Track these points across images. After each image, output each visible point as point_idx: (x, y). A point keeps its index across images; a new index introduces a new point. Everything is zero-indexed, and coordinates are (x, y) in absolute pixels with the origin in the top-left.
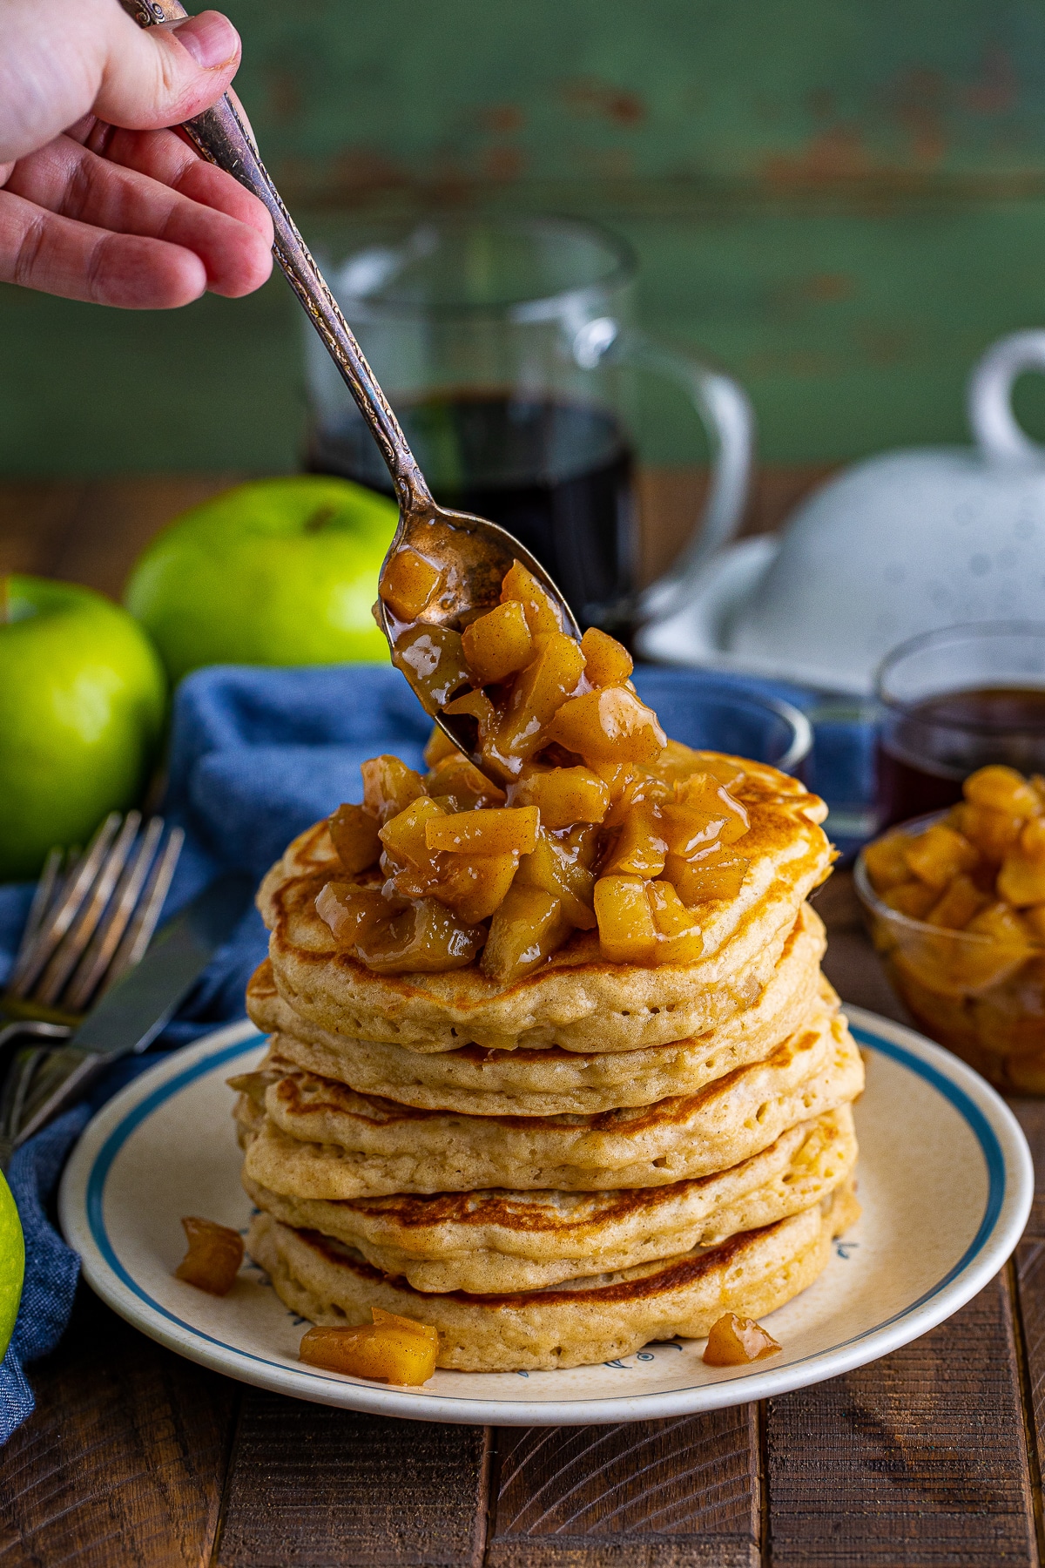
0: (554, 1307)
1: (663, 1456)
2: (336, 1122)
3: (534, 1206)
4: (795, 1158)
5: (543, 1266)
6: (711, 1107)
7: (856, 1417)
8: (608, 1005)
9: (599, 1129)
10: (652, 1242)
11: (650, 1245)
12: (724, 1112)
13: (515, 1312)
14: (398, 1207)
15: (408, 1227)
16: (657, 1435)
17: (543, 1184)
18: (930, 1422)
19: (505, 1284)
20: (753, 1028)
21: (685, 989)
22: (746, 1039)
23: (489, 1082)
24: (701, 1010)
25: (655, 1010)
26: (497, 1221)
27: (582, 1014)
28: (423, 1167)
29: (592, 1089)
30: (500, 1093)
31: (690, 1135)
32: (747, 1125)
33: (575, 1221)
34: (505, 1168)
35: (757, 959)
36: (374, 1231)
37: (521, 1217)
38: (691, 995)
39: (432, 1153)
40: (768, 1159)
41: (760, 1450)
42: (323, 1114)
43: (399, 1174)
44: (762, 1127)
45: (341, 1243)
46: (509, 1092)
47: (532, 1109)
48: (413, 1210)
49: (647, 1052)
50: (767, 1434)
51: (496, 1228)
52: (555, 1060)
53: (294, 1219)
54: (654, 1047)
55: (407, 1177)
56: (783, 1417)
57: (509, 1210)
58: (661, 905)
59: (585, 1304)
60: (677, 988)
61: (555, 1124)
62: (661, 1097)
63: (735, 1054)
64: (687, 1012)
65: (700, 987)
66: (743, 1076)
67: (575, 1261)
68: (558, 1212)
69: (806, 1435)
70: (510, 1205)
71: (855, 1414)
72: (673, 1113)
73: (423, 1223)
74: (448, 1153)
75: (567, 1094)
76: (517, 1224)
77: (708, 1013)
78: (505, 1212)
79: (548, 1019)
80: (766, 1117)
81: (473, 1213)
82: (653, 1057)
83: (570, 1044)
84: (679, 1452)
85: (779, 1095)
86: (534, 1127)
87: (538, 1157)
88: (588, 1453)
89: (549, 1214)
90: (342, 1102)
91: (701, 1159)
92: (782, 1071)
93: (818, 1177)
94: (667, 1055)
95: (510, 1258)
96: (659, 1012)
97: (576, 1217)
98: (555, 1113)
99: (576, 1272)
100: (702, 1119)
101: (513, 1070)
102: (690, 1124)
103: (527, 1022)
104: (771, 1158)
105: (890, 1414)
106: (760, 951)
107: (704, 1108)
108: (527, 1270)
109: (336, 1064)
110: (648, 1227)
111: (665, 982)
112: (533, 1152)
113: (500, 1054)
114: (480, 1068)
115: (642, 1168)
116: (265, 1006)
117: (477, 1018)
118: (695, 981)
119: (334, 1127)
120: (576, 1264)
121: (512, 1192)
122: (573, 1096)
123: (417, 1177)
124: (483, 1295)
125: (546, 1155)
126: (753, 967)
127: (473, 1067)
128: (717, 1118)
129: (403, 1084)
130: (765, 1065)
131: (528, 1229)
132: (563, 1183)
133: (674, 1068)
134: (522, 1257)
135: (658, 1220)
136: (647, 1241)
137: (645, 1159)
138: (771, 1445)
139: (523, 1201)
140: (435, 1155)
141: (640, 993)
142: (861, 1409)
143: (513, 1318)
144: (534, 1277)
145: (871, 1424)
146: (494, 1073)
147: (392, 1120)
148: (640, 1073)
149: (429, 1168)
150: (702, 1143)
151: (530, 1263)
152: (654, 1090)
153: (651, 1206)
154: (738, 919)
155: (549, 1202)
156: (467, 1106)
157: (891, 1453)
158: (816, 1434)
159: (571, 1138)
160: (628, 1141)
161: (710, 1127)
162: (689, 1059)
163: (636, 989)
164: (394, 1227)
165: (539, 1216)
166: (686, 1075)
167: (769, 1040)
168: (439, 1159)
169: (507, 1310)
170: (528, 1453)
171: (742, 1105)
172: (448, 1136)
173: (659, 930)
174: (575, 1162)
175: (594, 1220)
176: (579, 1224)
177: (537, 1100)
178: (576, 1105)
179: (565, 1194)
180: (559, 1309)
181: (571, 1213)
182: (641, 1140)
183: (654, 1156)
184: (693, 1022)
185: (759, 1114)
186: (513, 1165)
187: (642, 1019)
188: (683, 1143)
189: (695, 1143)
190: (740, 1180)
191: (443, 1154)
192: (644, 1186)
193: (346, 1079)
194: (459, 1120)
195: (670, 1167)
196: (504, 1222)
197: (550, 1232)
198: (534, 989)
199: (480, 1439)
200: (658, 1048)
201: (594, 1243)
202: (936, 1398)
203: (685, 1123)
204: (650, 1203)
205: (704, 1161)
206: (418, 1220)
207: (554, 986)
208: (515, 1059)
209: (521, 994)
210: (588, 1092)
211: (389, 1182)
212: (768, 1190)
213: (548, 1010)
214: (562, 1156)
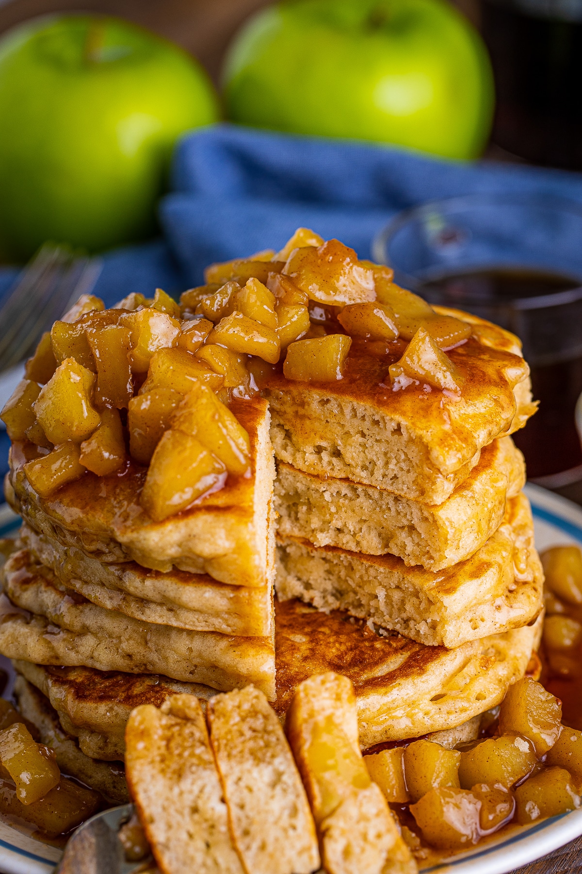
14: (78, 680)
15: (79, 700)
17: (197, 678)
23: (150, 593)
27: (220, 551)
28: (102, 646)
29: (236, 615)
30: (161, 604)
34: (166, 658)
39: (110, 636)
43: (82, 649)
46: (168, 605)
48: (88, 684)
52: (206, 586)
55: (88, 653)
74: (122, 638)
75: (216, 615)
79: (192, 551)
83: (216, 575)
87: (193, 655)
98: (206, 629)
101: (170, 587)
103: (174, 551)
112: (190, 650)
114: (142, 581)
122: (222, 618)
123: (96, 654)
125: (200, 655)
127: (138, 578)
140: (113, 638)
146: (153, 587)
149: (106, 648)
164: (70, 697)
168: (115, 642)
172: (124, 624)
177: (192, 617)
178: (224, 626)
186: (172, 658)
191: (119, 638)
198: (182, 524)
207: (200, 523)
208: (173, 579)
209: (169, 526)
210: (236, 617)
211: (73, 655)
212: (413, 709)
213: (190, 544)
214: (212, 657)
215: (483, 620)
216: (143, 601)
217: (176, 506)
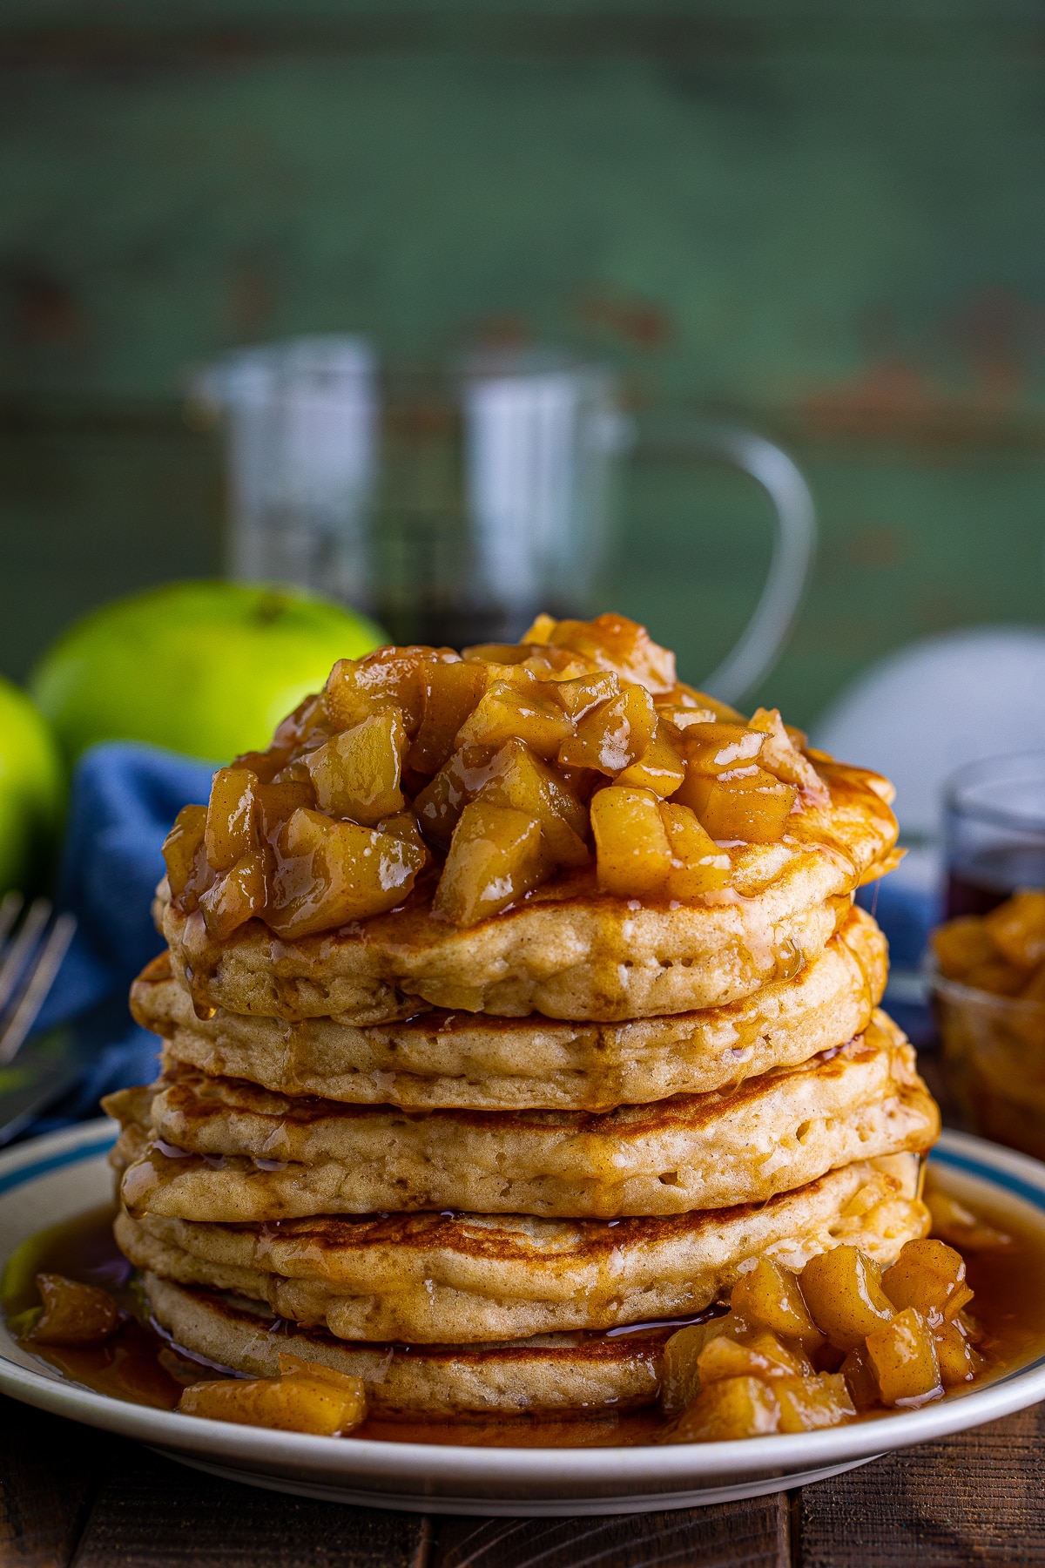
0: (521, 1364)
1: (661, 1555)
2: (242, 1127)
3: (499, 1231)
4: (847, 1207)
5: (509, 1309)
6: (738, 1114)
7: (921, 1528)
8: (602, 953)
9: (589, 1131)
10: (654, 1291)
11: (651, 1295)
12: (755, 1121)
13: (470, 1369)
14: (320, 1228)
15: (331, 1249)
16: (654, 1536)
17: (512, 1203)
18: (1021, 1536)
19: (458, 1329)
20: (794, 1012)
21: (708, 938)
22: (784, 1026)
23: (444, 1060)
24: (728, 967)
25: (666, 964)
26: (449, 1245)
27: (570, 958)
28: (355, 1176)
29: (581, 1073)
30: (459, 1076)
31: (710, 1145)
32: (784, 1143)
33: (553, 1253)
34: (463, 1177)
35: (802, 918)
36: (286, 1258)
37: (482, 1242)
38: (714, 945)
39: (367, 1159)
40: (811, 1200)
41: (792, 1559)
42: (225, 1119)
43: (321, 1186)
44: (804, 1148)
45: (243, 1297)
46: (471, 1073)
47: (500, 1099)
48: (339, 1231)
49: (654, 1024)
50: (802, 1541)
51: (448, 1253)
52: (533, 1030)
54: (664, 1017)
55: (332, 1190)
56: (822, 1524)
57: (465, 1234)
58: (679, 827)
59: (563, 1362)
60: (697, 934)
61: (532, 1124)
62: (671, 1091)
63: (770, 1046)
64: (708, 968)
65: (727, 938)
66: (780, 1084)
67: (547, 1301)
68: (530, 1239)
69: (854, 1542)
70: (468, 1228)
71: (919, 1525)
72: (688, 1118)
73: (351, 1245)
74: (387, 1158)
75: (549, 1080)
76: (477, 1250)
77: (737, 971)
78: (461, 1236)
79: (525, 964)
80: (810, 1138)
81: (419, 1234)
82: (662, 1030)
83: (554, 1004)
84: (682, 1552)
85: (828, 1115)
86: (504, 1127)
87: (506, 1163)
88: (560, 1551)
89: (520, 1242)
90: (252, 1104)
91: (723, 1178)
92: (831, 1083)
93: (876, 1234)
94: (682, 1029)
95: (465, 1295)
96: (671, 965)
97: (555, 1248)
98: (532, 1105)
99: (553, 1321)
100: (725, 1127)
101: (476, 1042)
102: (710, 1130)
103: (497, 968)
104: (815, 1199)
105: (967, 1527)
106: (807, 911)
107: (728, 1114)
108: (488, 1311)
109: (246, 1059)
110: (650, 1266)
111: (681, 925)
112: (501, 1157)
113: (464, 1019)
114: (433, 1041)
115: (645, 1185)
116: (156, 995)
117: (430, 963)
118: (720, 929)
119: (239, 1133)
120: (553, 1311)
121: (472, 1214)
122: (556, 1082)
123: (346, 1189)
124: (427, 1345)
125: (518, 1163)
126: (796, 928)
127: (424, 1039)
128: (745, 1127)
129: (334, 1074)
130: (809, 1074)
131: (491, 1256)
132: (540, 1203)
133: (687, 1049)
134: (484, 1292)
135: (663, 1259)
136: (648, 1289)
137: (649, 1171)
138: (808, 1551)
139: (485, 1226)
140: (371, 1161)
141: (648, 936)
142: (927, 1521)
143: (467, 1376)
144: (496, 1322)
145: (941, 1535)
146: (451, 1045)
147: (314, 1119)
148: (643, 1052)
149: (362, 1177)
150: (725, 1157)
151: (492, 1303)
152: (662, 1079)
153: (655, 1240)
154: (780, 867)
155: (519, 1229)
156: (415, 1098)
157: (969, 1563)
158: (868, 1542)
159: (551, 1140)
160: (627, 1146)
161: (737, 1139)
162: (710, 1035)
163: (642, 930)
164: (313, 1251)
165: (506, 1242)
166: (705, 1059)
167: (815, 1038)
168: (376, 1165)
169: (459, 1366)
170: (480, 1547)
171: (778, 1117)
172: (387, 1139)
173: (676, 855)
174: (555, 1169)
175: (579, 1252)
176: (558, 1255)
177: (509, 1086)
178: (560, 1094)
179: (540, 1220)
180: (528, 1366)
181: (549, 1243)
182: (644, 1145)
183: (662, 1169)
184: (719, 982)
185: (800, 1133)
186: (474, 1173)
187: (648, 973)
188: (700, 1156)
189: (716, 1156)
190: (773, 1220)
191: (381, 1159)
192: (647, 1211)
193: (259, 1077)
194: (399, 1118)
195: (682, 1185)
196: (460, 1246)
197: (520, 1261)
198: (507, 925)
199: (417, 1533)
200: (670, 1017)
201: (578, 1279)
202: (1027, 1514)
203: (702, 1129)
204: (654, 1238)
205: (731, 1184)
206: (345, 1242)
207: (534, 922)
208: (480, 1029)
209: (489, 931)
210: (576, 1077)
211: (308, 1196)
212: (809, 1240)
213: (524, 952)
214: (539, 1162)
215: (872, 1129)
216: (428, 1078)
217: (496, 901)
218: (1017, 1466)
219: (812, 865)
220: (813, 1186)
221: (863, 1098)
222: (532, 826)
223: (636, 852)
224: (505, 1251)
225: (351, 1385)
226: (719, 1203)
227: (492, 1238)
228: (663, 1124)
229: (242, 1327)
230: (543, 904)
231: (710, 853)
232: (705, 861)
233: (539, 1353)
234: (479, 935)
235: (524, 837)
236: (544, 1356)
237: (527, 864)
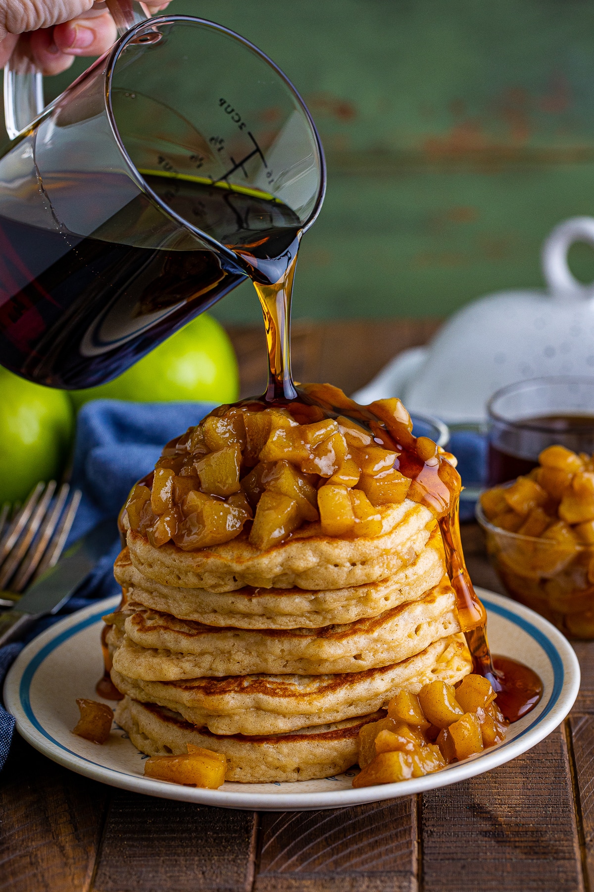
0: (295, 744)
1: (360, 830)
2: (166, 636)
3: (283, 683)
4: (439, 659)
5: (289, 719)
6: (388, 625)
7: (475, 809)
8: (326, 560)
9: (322, 637)
10: (353, 706)
11: (352, 708)
12: (396, 628)
13: (272, 747)
14: (203, 685)
15: (208, 695)
16: (357, 819)
17: (288, 670)
18: (519, 811)
19: (266, 729)
20: (412, 578)
21: (372, 552)
22: (408, 584)
23: (256, 609)
24: (381, 564)
25: (354, 564)
26: (261, 692)
27: (310, 565)
28: (218, 660)
29: (317, 612)
30: (262, 615)
31: (376, 641)
32: (409, 636)
33: (307, 692)
34: (266, 660)
35: (414, 537)
36: (188, 698)
37: (276, 689)
38: (375, 555)
39: (223, 652)
40: (422, 658)
41: (418, 827)
42: (158, 632)
43: (203, 665)
44: (419, 638)
45: (170, 710)
46: (268, 614)
47: (281, 625)
48: (211, 686)
49: (349, 590)
50: (422, 818)
51: (261, 696)
52: (295, 595)
53: (142, 697)
54: (353, 587)
55: (208, 667)
56: (432, 809)
57: (268, 686)
58: (357, 502)
59: (313, 742)
60: (367, 551)
61: (296, 634)
62: (358, 618)
63: (402, 594)
64: (372, 566)
65: (380, 551)
66: (407, 608)
67: (307, 715)
68: (297, 686)
69: (445, 818)
70: (269, 682)
71: (474, 807)
72: (366, 628)
73: (217, 693)
74: (232, 652)
75: (302, 616)
76: (273, 693)
77: (385, 566)
78: (266, 686)
79: (290, 568)
80: (421, 632)
81: (247, 687)
82: (353, 593)
83: (303, 584)
84: (369, 828)
85: (429, 620)
86: (283, 636)
87: (285, 653)
88: (315, 829)
89: (292, 688)
90: (170, 625)
91: (382, 655)
92: (430, 606)
93: (453, 670)
94: (361, 592)
95: (269, 714)
96: (356, 565)
97: (308, 690)
98: (295, 627)
99: (308, 723)
100: (383, 632)
101: (270, 601)
102: (375, 634)
103: (278, 570)
104: (424, 658)
105: (495, 807)
106: (416, 534)
107: (384, 625)
108: (279, 721)
109: (166, 603)
110: (351, 696)
111: (360, 548)
112: (282, 651)
113: (263, 591)
114: (250, 600)
115: (347, 660)
116: (124, 572)
117: (248, 568)
118: (377, 547)
119: (165, 639)
120: (308, 718)
121: (270, 675)
122: (306, 617)
123: (214, 666)
124: (253, 736)
125: (290, 653)
126: (412, 542)
127: (246, 599)
128: (391, 631)
129: (206, 613)
130: (420, 602)
131: (280, 696)
132: (300, 670)
133: (365, 600)
134: (276, 713)
135: (357, 692)
136: (351, 705)
137: (349, 655)
138: (425, 824)
139: (277, 681)
140: (224, 653)
141: (345, 553)
142: (478, 805)
143: (271, 750)
144: (283, 725)
145: (484, 812)
146: (259, 603)
147: (199, 634)
148: (345, 603)
149: (221, 661)
150: (383, 646)
151: (281, 717)
152: (353, 614)
153: (353, 684)
154: (404, 514)
155: (292, 681)
156: (243, 624)
157: (496, 827)
158: (451, 818)
159: (305, 642)
160: (339, 644)
161: (388, 637)
162: (374, 594)
163: (342, 551)
164: (201, 696)
165: (286, 689)
166: (372, 604)
167: (422, 587)
168: (227, 655)
169: (268, 745)
170: (280, 829)
171: (406, 625)
172: (232, 641)
173: (356, 516)
174: (307, 656)
175: (319, 691)
176: (310, 694)
177: (285, 619)
178: (308, 622)
179: (301, 677)
180: (298, 744)
181: (306, 688)
182: (346, 643)
183: (355, 653)
184: (376, 572)
185: (417, 631)
186: (271, 658)
187: (346, 569)
188: (372, 646)
189: (379, 646)
190: (406, 670)
191: (229, 652)
192: (349, 671)
193: (172, 612)
194: (237, 633)
195: (363, 660)
196: (266, 692)
197: (293, 698)
198: (282, 551)
199: (252, 822)
200: (356, 587)
201: (319, 704)
202: (523, 798)
203: (373, 633)
204: (352, 682)
205: (384, 657)
206: (214, 691)
207: (294, 549)
208: (271, 595)
209: (274, 554)
210: (315, 614)
211: (197, 669)
212: (423, 676)
213: (290, 563)
214: (300, 652)
217: (277, 538)
218: (519, 771)
219: (419, 512)
220: (424, 652)
221: (445, 610)
222: (292, 504)
223: (338, 518)
224: (286, 694)
225: (220, 758)
226: (381, 665)
227: (280, 687)
228: (355, 632)
229: (170, 725)
230: (298, 540)
231: (372, 515)
232: (370, 518)
233: (303, 737)
234: (269, 556)
235: (289, 509)
236: (306, 738)
237: (291, 520)
